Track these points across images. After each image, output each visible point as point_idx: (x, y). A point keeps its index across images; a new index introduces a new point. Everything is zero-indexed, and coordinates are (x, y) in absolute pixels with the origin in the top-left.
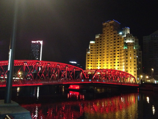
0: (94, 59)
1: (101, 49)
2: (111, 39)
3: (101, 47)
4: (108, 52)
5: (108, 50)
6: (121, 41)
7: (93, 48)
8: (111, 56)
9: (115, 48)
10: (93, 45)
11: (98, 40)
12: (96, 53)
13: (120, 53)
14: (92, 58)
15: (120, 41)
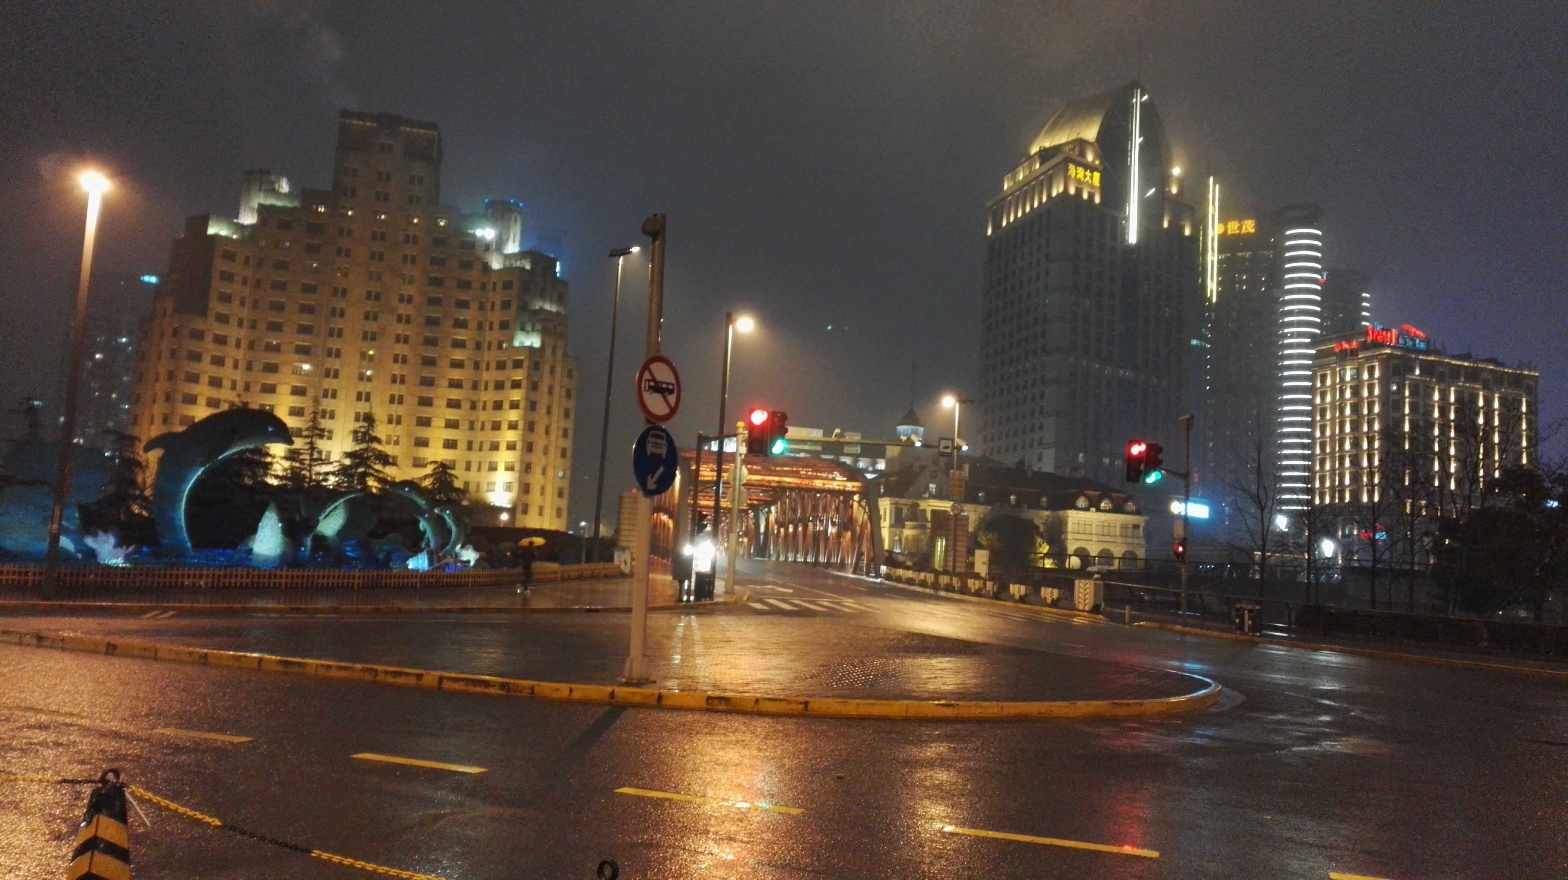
0: (236, 366)
1: (309, 300)
2: (409, 250)
3: (309, 289)
4: (370, 337)
5: (372, 326)
6: (483, 287)
7: (239, 279)
8: (397, 369)
9: (432, 322)
10: (240, 258)
11: (285, 225)
12: (262, 326)
13: (469, 364)
14: (218, 361)
15: (476, 285)
